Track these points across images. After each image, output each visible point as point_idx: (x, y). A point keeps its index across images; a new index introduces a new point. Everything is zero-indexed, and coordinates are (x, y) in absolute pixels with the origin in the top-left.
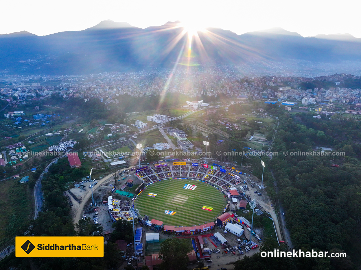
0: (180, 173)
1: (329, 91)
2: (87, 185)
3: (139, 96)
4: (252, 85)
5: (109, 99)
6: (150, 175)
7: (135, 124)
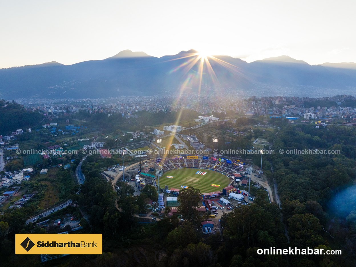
0: (193, 164)
1: (330, 109)
2: (118, 169)
3: (156, 112)
4: (259, 103)
5: (129, 114)
6: (168, 165)
7: (153, 131)
